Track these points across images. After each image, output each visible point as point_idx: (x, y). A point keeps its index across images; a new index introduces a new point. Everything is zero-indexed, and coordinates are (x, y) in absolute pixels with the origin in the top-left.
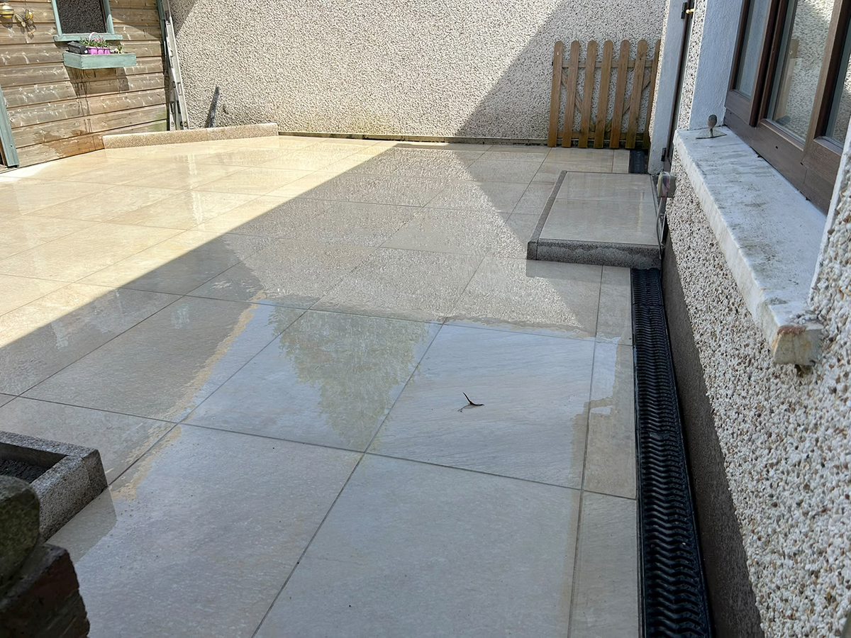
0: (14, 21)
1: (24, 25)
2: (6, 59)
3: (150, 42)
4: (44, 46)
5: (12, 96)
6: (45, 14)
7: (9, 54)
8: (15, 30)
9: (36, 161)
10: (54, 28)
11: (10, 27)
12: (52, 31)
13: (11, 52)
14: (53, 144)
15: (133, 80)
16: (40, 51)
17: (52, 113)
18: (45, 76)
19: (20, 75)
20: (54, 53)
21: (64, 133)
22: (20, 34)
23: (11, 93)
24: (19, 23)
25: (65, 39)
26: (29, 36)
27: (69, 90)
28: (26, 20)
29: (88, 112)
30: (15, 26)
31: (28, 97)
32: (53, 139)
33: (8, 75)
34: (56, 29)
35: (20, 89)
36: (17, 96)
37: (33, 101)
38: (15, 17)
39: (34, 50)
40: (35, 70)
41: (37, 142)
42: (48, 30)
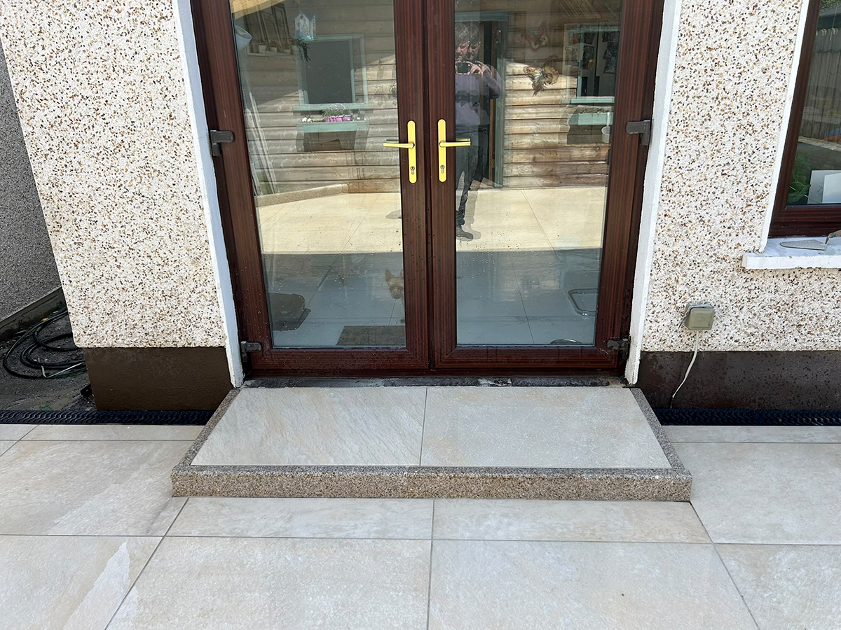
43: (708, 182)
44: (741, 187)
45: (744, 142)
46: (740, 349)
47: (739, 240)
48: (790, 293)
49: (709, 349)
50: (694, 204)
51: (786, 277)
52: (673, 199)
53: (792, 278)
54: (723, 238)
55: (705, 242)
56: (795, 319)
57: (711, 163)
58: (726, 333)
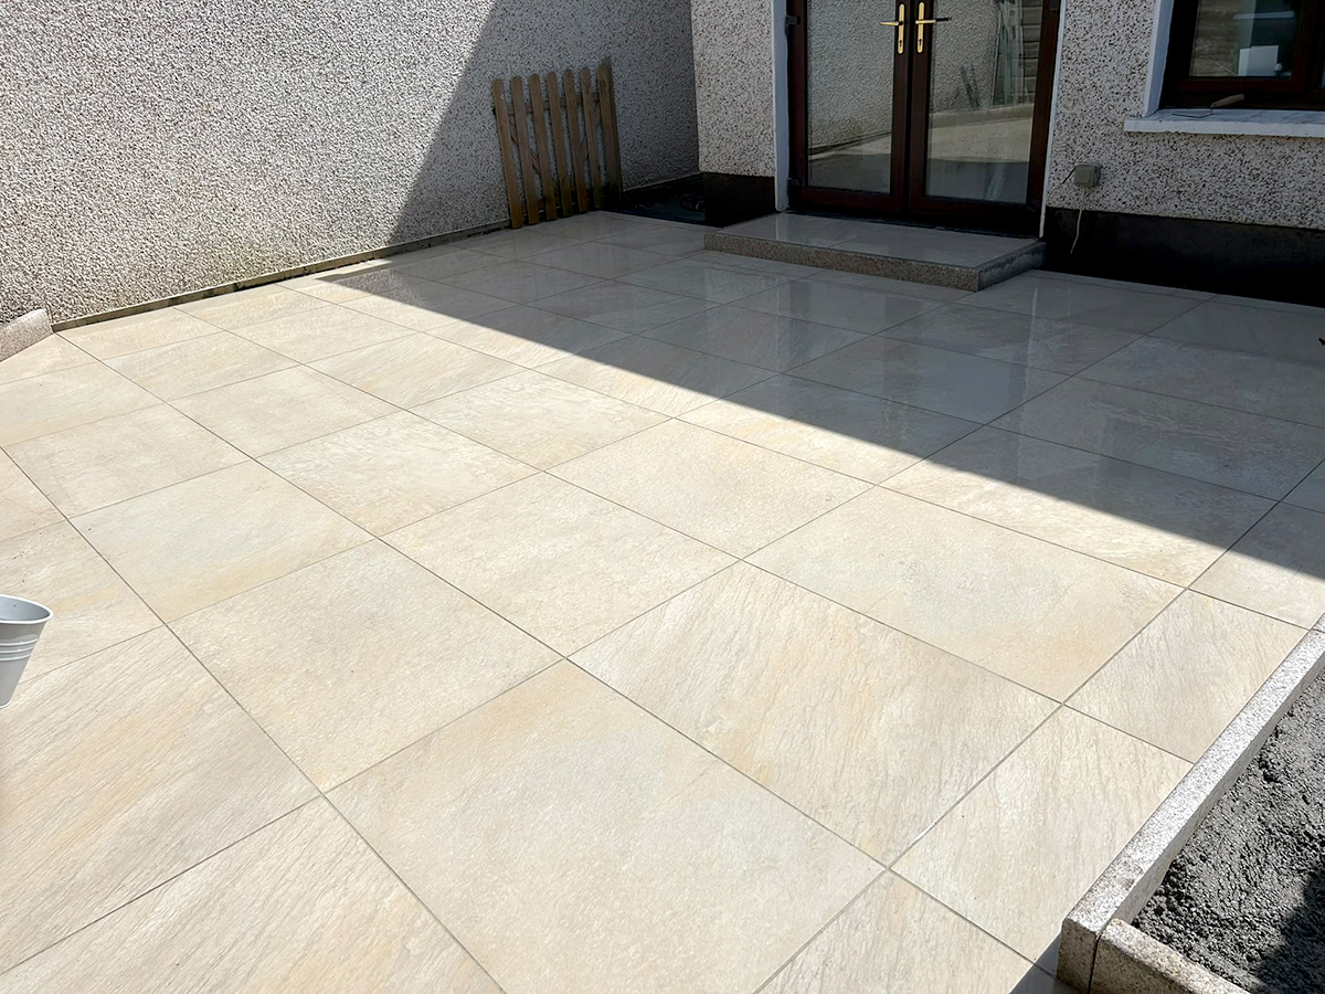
43: (1099, 51)
44: (1126, 56)
45: (1127, 16)
46: (1127, 211)
47: (1125, 105)
48: (1170, 158)
49: (1101, 209)
50: (1088, 71)
51: (1166, 142)
52: (1072, 67)
53: (1171, 144)
54: (1112, 103)
55: (1098, 107)
56: (1175, 186)
57: (1101, 34)
58: (1115, 194)
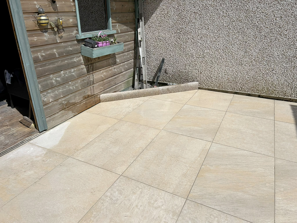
0: (49, 27)
1: (56, 29)
2: (42, 56)
3: (129, 33)
4: (69, 43)
5: (45, 83)
6: (71, 20)
7: (44, 52)
8: (49, 34)
9: (59, 122)
10: (77, 30)
11: (46, 32)
12: (75, 32)
13: (45, 50)
14: (71, 108)
15: (119, 57)
16: (66, 47)
17: (71, 88)
18: (68, 64)
19: (51, 66)
20: (76, 47)
21: (78, 99)
22: (53, 36)
23: (44, 81)
24: (52, 29)
25: (83, 37)
26: (59, 37)
27: (83, 70)
28: (57, 26)
29: (93, 82)
30: (50, 31)
31: (56, 81)
32: (71, 105)
33: (43, 68)
34: (78, 30)
35: (51, 76)
36: (49, 82)
37: (59, 83)
38: (50, 24)
39: (62, 47)
40: (62, 61)
41: (61, 110)
42: (72, 32)
